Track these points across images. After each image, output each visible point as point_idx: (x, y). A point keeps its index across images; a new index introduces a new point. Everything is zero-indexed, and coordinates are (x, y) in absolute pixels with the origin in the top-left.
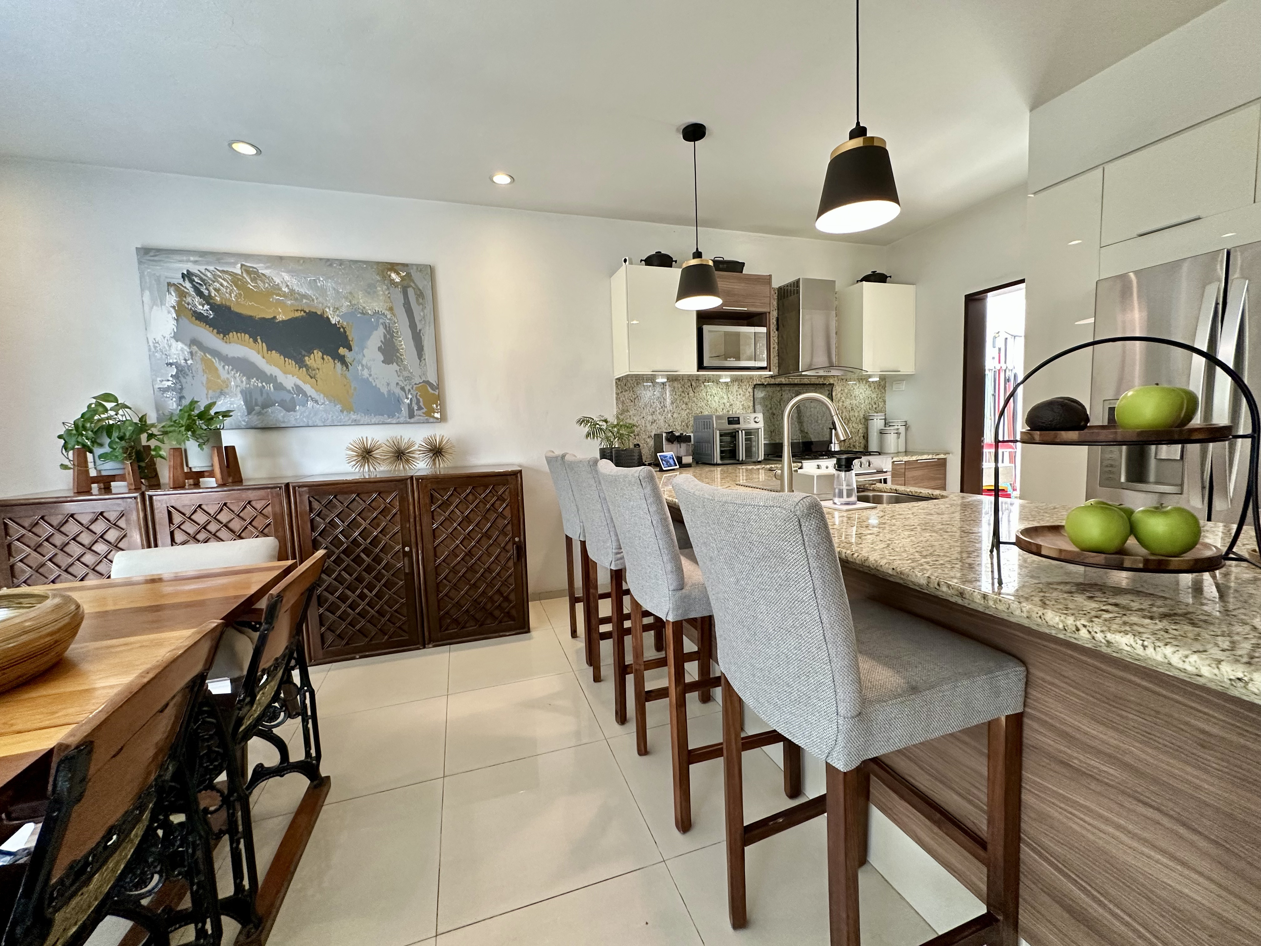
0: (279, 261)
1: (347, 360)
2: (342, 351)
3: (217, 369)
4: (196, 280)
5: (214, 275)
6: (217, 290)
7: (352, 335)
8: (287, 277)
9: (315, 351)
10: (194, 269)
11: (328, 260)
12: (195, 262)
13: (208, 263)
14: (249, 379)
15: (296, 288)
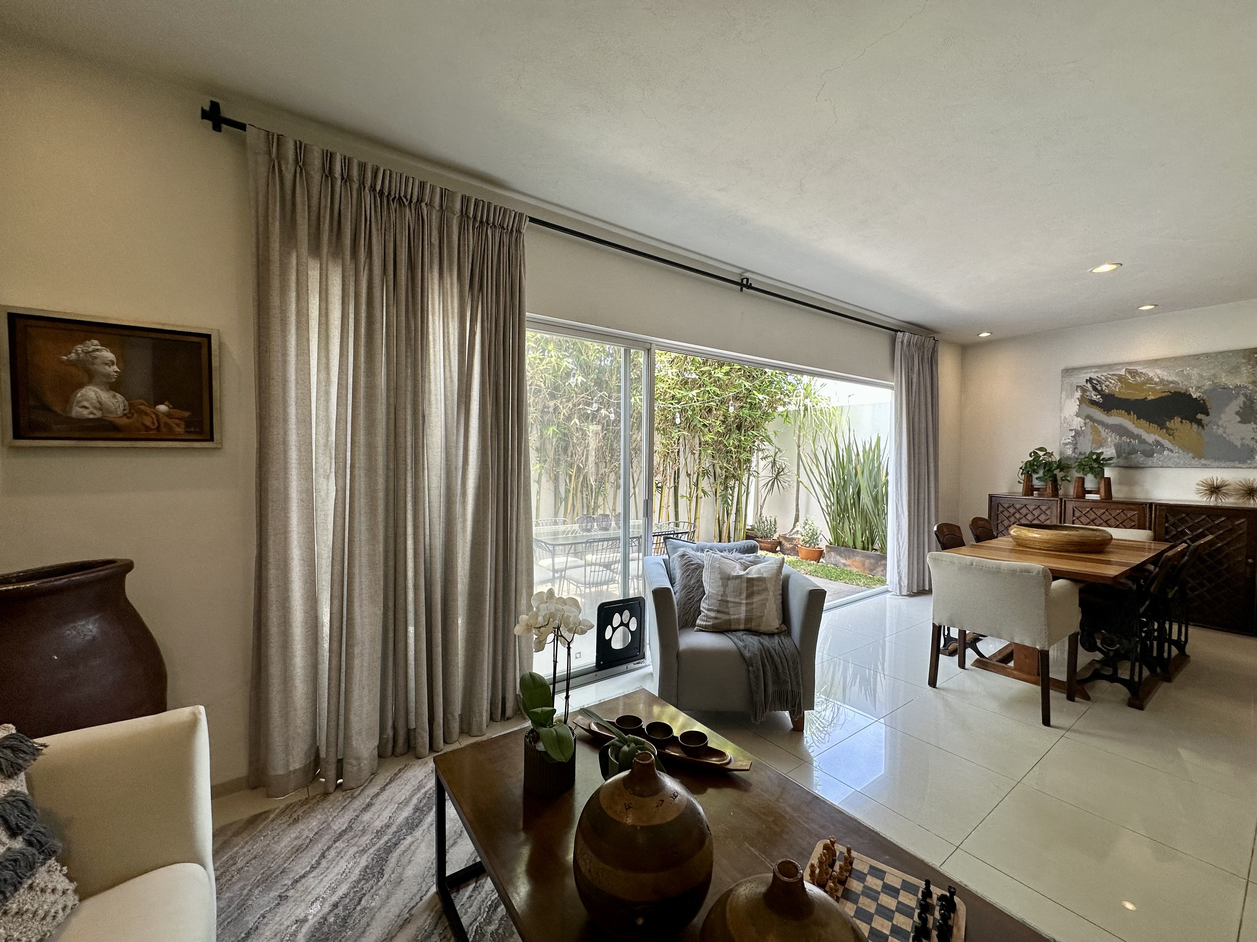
0: (1154, 362)
1: (1203, 422)
2: (1199, 416)
3: (1100, 432)
4: (1095, 382)
5: (1107, 378)
6: (1107, 386)
7: (1211, 405)
8: (1159, 371)
9: (1176, 418)
10: (1093, 376)
11: (1196, 355)
12: (1096, 372)
13: (1105, 371)
14: (1121, 436)
15: (1166, 378)
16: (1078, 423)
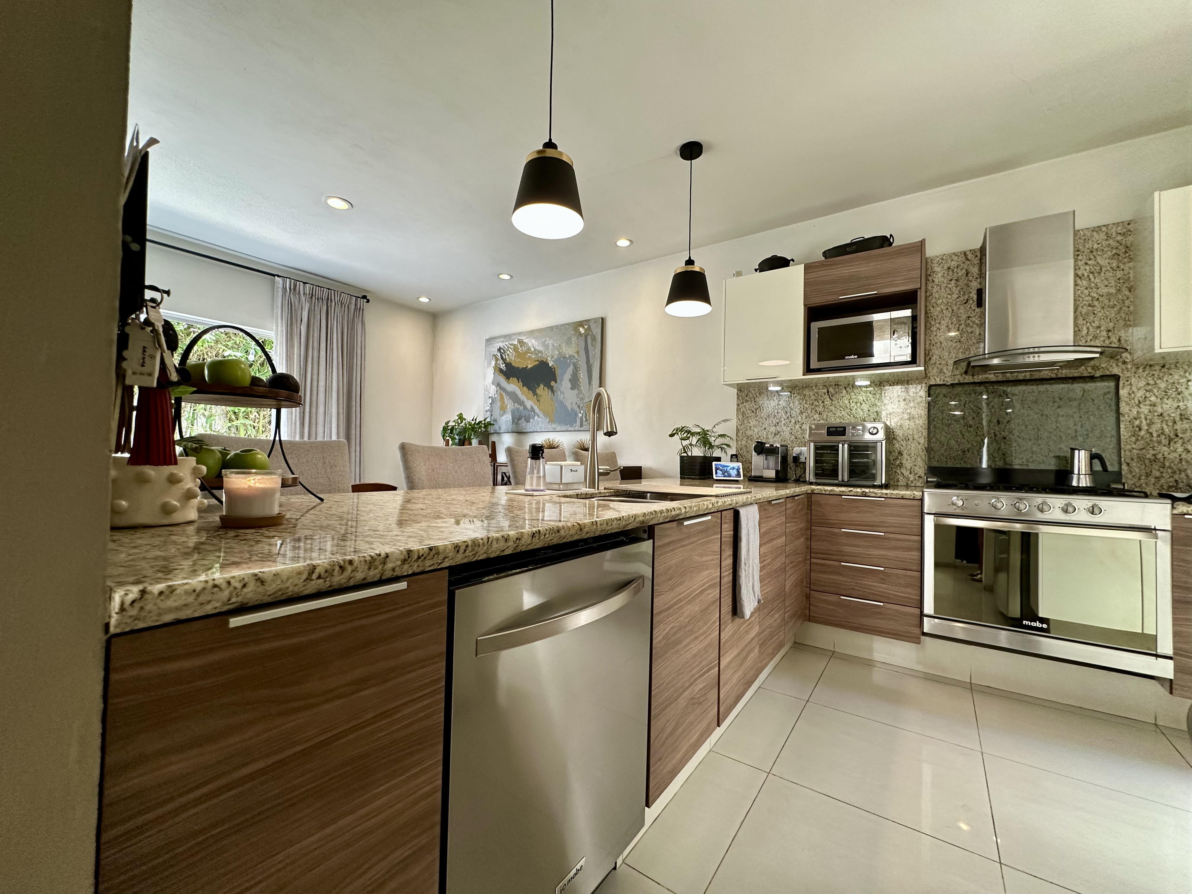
0: (531, 333)
1: (554, 389)
2: (553, 383)
3: (504, 399)
4: (502, 351)
5: (508, 347)
6: (508, 355)
7: (558, 372)
8: (533, 341)
9: (541, 385)
10: (501, 345)
11: (551, 327)
12: (502, 342)
13: (507, 341)
14: (514, 403)
15: (537, 347)
16: (493, 389)
